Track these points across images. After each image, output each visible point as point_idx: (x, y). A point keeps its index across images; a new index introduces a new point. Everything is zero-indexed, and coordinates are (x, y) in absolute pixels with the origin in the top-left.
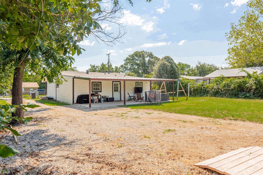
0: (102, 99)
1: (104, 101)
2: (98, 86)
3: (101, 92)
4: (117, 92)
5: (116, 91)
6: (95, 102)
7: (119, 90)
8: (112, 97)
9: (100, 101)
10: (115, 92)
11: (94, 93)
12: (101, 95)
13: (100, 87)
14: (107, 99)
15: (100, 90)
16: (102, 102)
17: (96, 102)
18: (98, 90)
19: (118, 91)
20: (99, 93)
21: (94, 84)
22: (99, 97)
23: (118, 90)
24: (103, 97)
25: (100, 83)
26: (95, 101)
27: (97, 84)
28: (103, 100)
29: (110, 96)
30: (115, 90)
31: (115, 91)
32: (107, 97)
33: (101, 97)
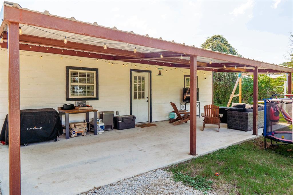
0: (101, 124)
1: (106, 128)
2: (89, 82)
3: (97, 99)
4: (142, 100)
5: (139, 98)
6: (74, 135)
7: (147, 94)
8: (129, 114)
9: (91, 129)
10: (137, 100)
11: (73, 102)
12: (95, 111)
13: (95, 85)
14: (116, 119)
15: (93, 94)
16: (101, 132)
17: (79, 134)
18: (88, 93)
19: (143, 97)
20: (89, 103)
21: (75, 74)
22: (91, 115)
23: (143, 93)
24: (101, 117)
25: (95, 72)
26: (77, 130)
27: (84, 75)
28: (103, 124)
29: (123, 112)
30: (135, 93)
31: (135, 97)
32: (115, 115)
33: (98, 116)
